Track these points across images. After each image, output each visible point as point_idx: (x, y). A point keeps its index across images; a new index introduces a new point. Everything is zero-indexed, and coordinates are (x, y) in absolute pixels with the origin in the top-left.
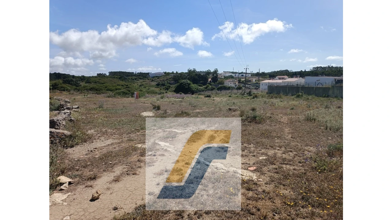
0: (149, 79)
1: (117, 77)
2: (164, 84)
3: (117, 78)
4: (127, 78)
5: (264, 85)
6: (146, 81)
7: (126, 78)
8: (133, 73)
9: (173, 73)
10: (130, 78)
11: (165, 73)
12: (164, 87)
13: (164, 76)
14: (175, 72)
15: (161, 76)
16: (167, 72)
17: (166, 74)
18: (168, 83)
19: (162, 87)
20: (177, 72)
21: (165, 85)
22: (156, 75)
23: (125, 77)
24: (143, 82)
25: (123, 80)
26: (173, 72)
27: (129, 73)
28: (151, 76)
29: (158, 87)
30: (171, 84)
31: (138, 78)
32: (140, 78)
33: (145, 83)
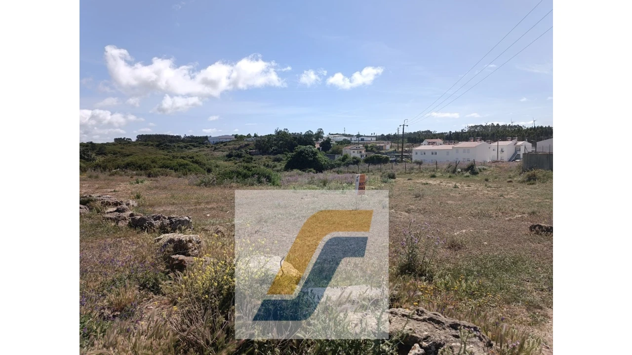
0: (208, 147)
1: (152, 143)
2: (241, 154)
3: (152, 145)
4: (171, 146)
5: (419, 153)
6: (203, 151)
7: (169, 146)
8: (179, 137)
9: (249, 136)
10: (176, 145)
11: (236, 136)
12: (241, 159)
13: (234, 141)
14: (253, 135)
15: (229, 142)
16: (239, 134)
17: (239, 138)
18: (247, 153)
19: (237, 160)
20: (255, 134)
21: (243, 155)
22: (221, 140)
23: (168, 144)
24: (200, 151)
25: (163, 149)
26: (249, 134)
27: (172, 136)
28: (211, 141)
29: (230, 160)
30: (253, 155)
31: (190, 145)
32: (193, 145)
33: (204, 153)
